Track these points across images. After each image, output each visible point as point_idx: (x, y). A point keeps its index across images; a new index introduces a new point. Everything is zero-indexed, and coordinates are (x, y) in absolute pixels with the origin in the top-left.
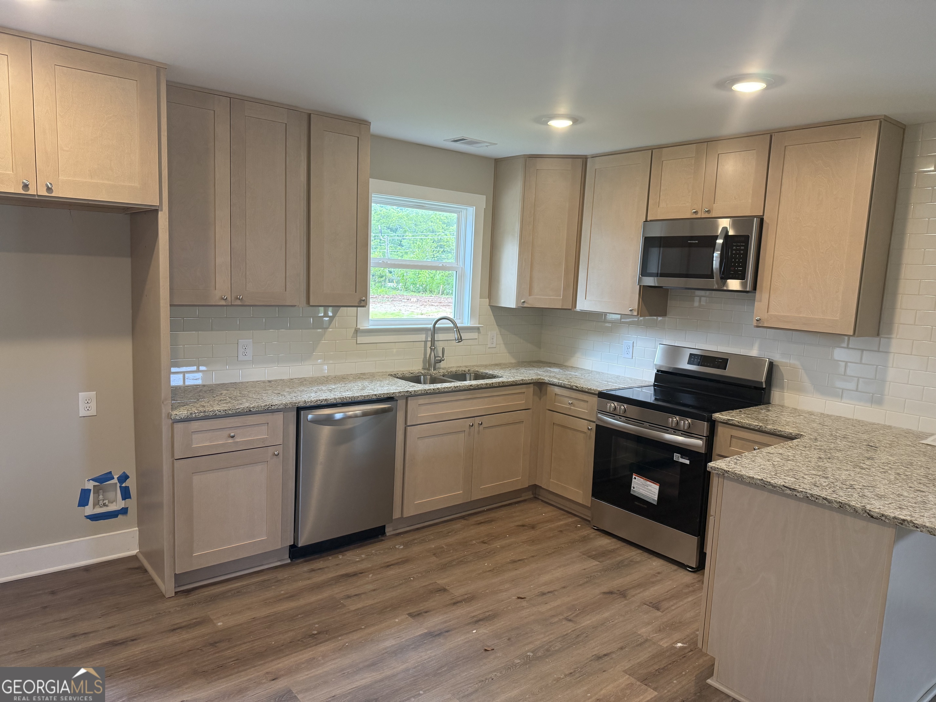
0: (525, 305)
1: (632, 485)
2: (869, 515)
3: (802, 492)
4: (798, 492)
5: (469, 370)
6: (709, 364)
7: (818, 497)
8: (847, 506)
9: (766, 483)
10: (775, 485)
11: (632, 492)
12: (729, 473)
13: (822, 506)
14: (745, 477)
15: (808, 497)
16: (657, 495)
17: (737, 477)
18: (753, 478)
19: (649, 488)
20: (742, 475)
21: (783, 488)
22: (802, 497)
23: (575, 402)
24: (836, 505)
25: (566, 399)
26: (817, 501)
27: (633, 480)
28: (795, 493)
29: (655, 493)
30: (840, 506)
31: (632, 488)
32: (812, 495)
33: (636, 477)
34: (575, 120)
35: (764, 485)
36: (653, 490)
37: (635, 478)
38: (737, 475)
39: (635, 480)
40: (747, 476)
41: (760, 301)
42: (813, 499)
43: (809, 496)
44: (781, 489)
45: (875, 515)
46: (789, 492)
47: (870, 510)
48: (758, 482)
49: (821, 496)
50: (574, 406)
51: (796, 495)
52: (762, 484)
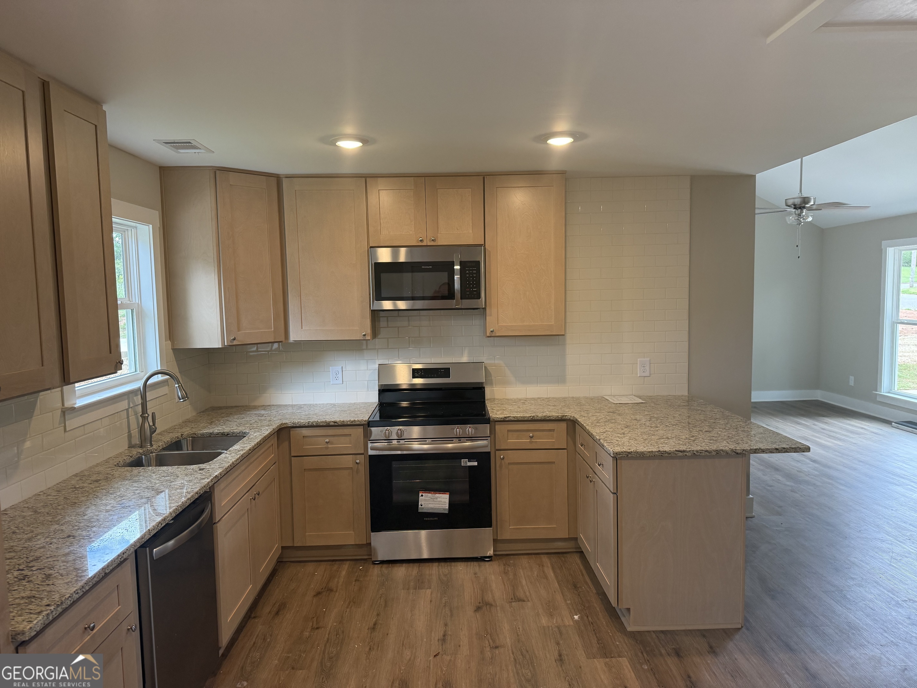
0: (235, 343)
1: (420, 503)
2: (735, 453)
3: (690, 451)
4: (687, 452)
5: (182, 435)
6: (433, 376)
7: (701, 452)
8: (721, 452)
9: (662, 452)
10: (670, 452)
11: (420, 511)
12: (632, 453)
13: (705, 457)
14: (645, 453)
15: (694, 454)
16: (448, 503)
17: (639, 454)
18: (652, 451)
19: (439, 499)
20: (643, 452)
21: (676, 452)
22: (690, 455)
23: (332, 439)
24: (714, 453)
25: (320, 439)
26: (701, 454)
27: (420, 498)
28: (685, 454)
29: (445, 502)
30: (717, 453)
31: (420, 506)
32: (697, 451)
33: (423, 494)
34: (364, 141)
35: (661, 454)
36: (443, 500)
37: (422, 496)
38: (639, 453)
39: (423, 497)
40: (647, 452)
41: (491, 315)
42: (698, 454)
43: (695, 452)
44: (675, 453)
45: (739, 452)
46: (681, 454)
47: (736, 450)
48: (657, 453)
49: (703, 450)
50: (332, 444)
51: (686, 455)
52: (660, 455)
